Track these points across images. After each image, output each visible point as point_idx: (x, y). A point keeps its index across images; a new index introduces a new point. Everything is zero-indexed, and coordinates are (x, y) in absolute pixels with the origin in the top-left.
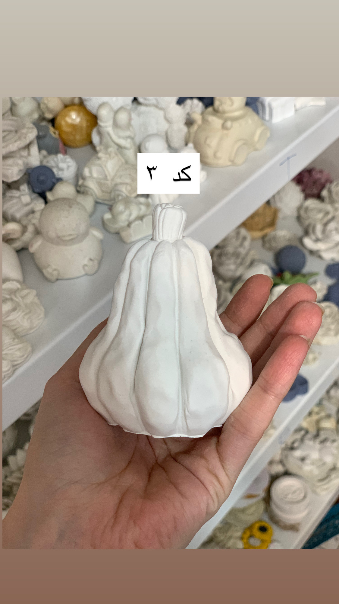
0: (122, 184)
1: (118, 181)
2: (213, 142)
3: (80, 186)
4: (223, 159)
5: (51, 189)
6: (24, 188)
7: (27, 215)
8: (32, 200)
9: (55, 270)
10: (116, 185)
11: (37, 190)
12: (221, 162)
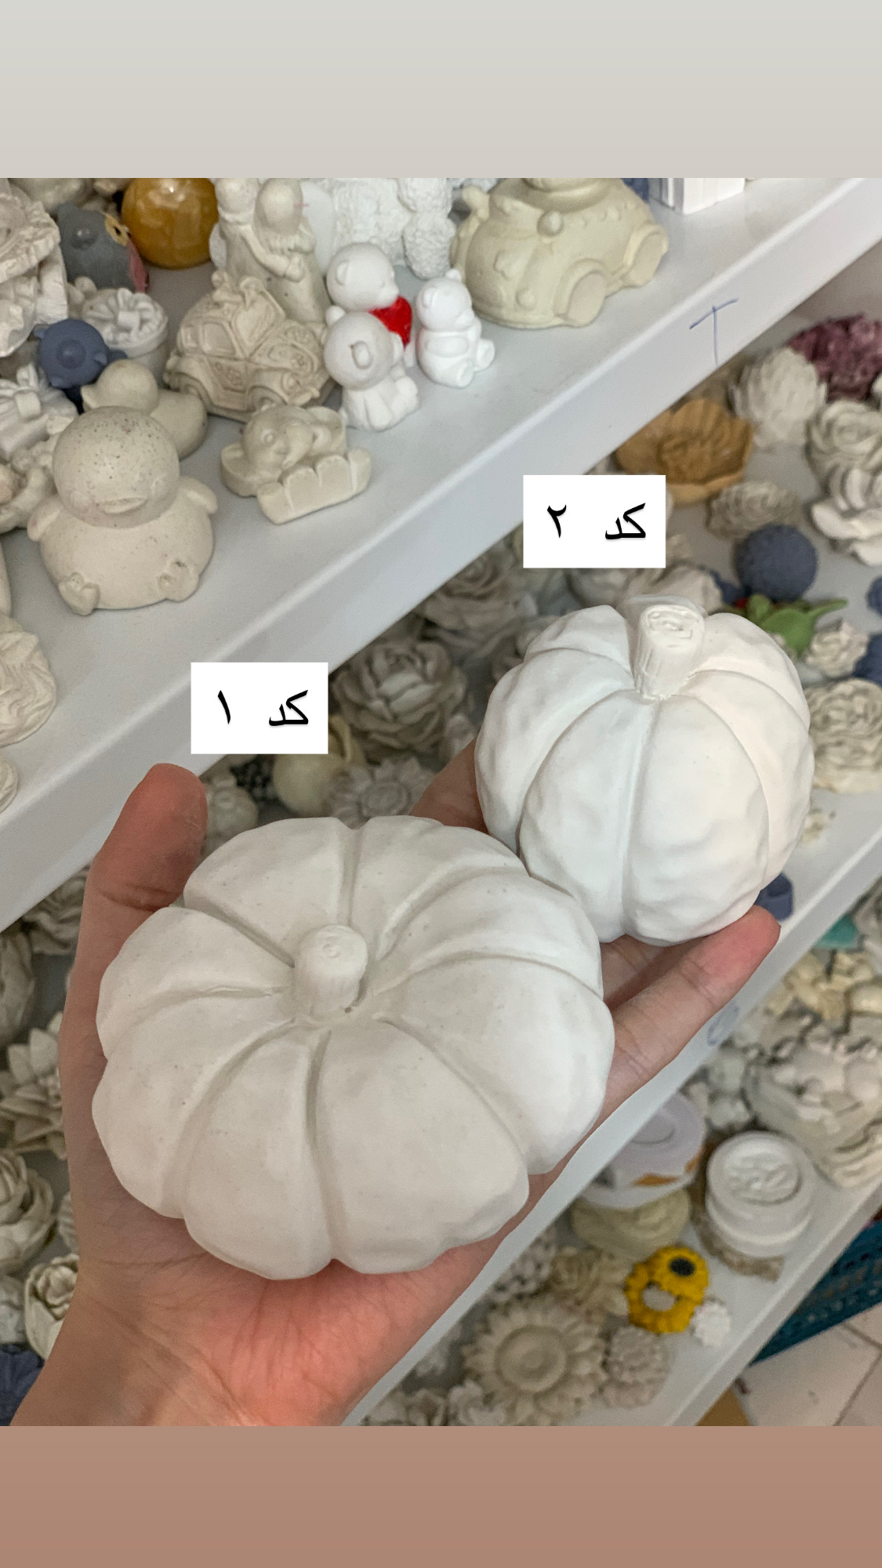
0: (270, 369)
1: (264, 361)
2: (514, 267)
3: (169, 373)
4: (539, 309)
5: (93, 381)
6: (27, 374)
7: (30, 444)
8: (44, 405)
9: (88, 586)
10: (258, 371)
11: (56, 382)
12: (533, 318)
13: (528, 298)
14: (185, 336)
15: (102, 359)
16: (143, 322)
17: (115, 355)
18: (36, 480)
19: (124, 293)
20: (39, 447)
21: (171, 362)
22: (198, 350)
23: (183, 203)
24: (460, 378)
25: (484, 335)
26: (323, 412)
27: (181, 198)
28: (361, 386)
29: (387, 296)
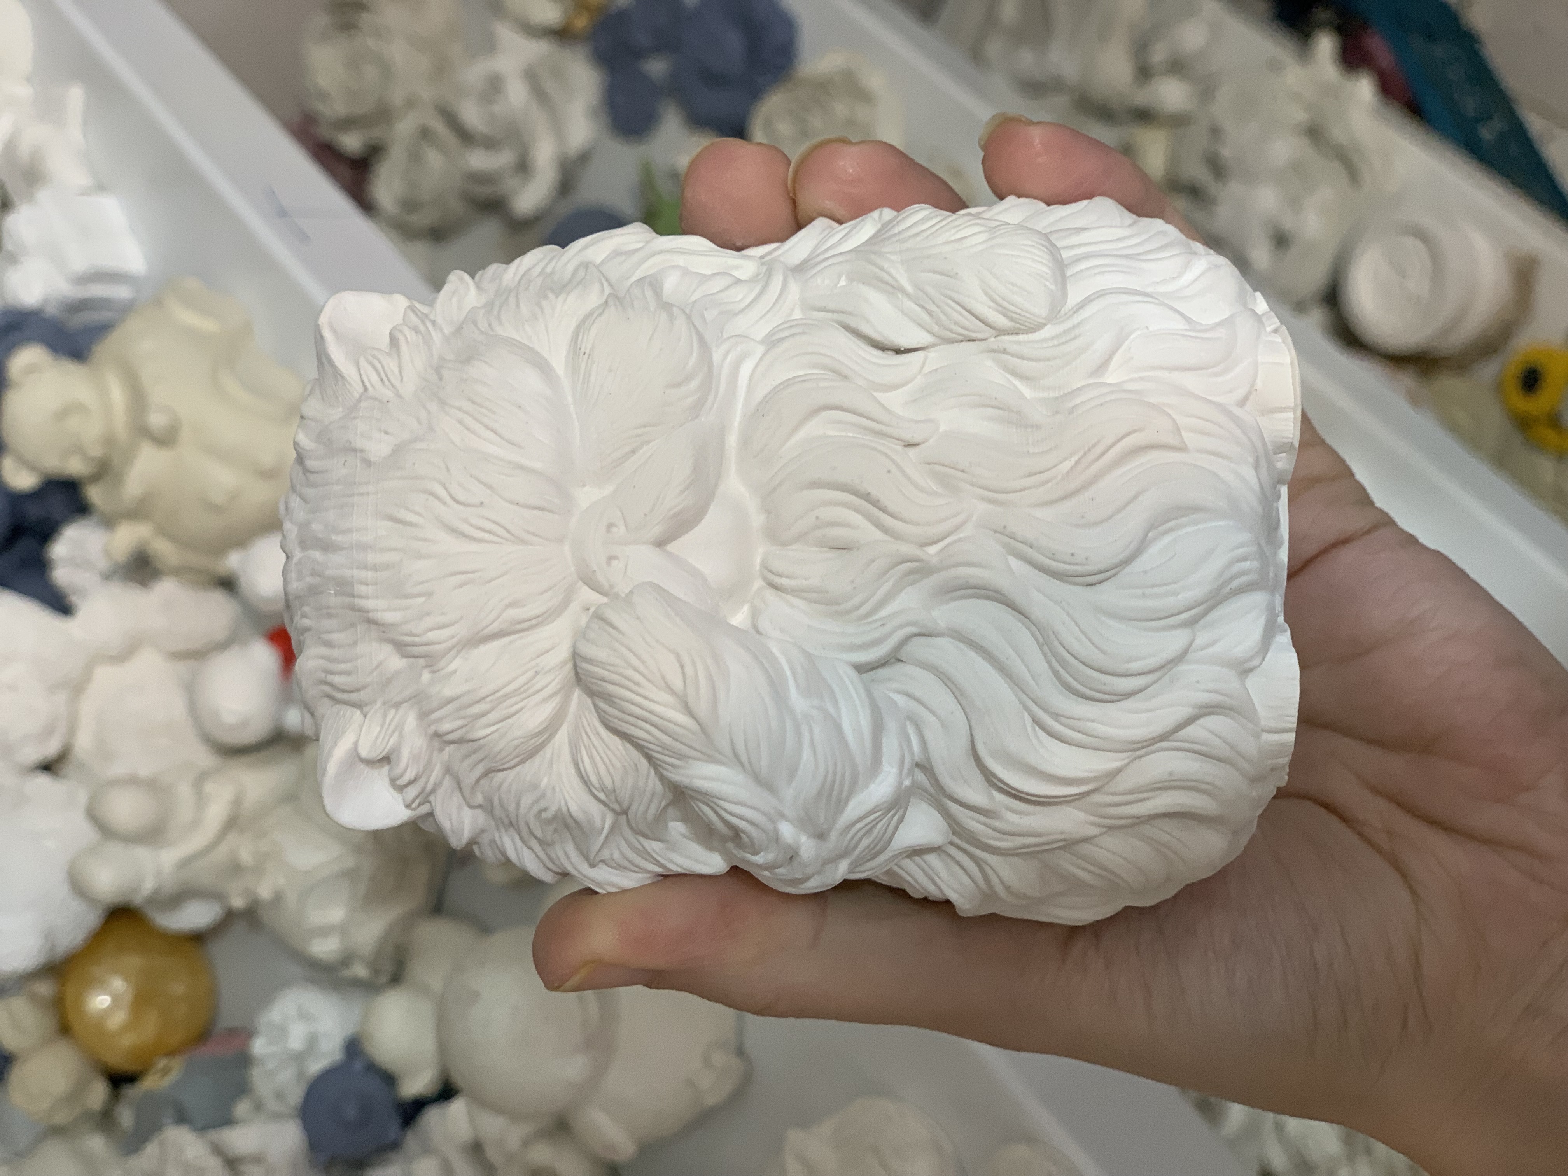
2: (222, 480)
8: (428, 1151)
14: (324, 948)
15: (358, 1066)
16: (304, 1015)
17: (353, 1048)
18: (542, 1155)
19: (259, 1046)
21: (360, 971)
22: (343, 929)
23: (126, 979)
27: (118, 984)
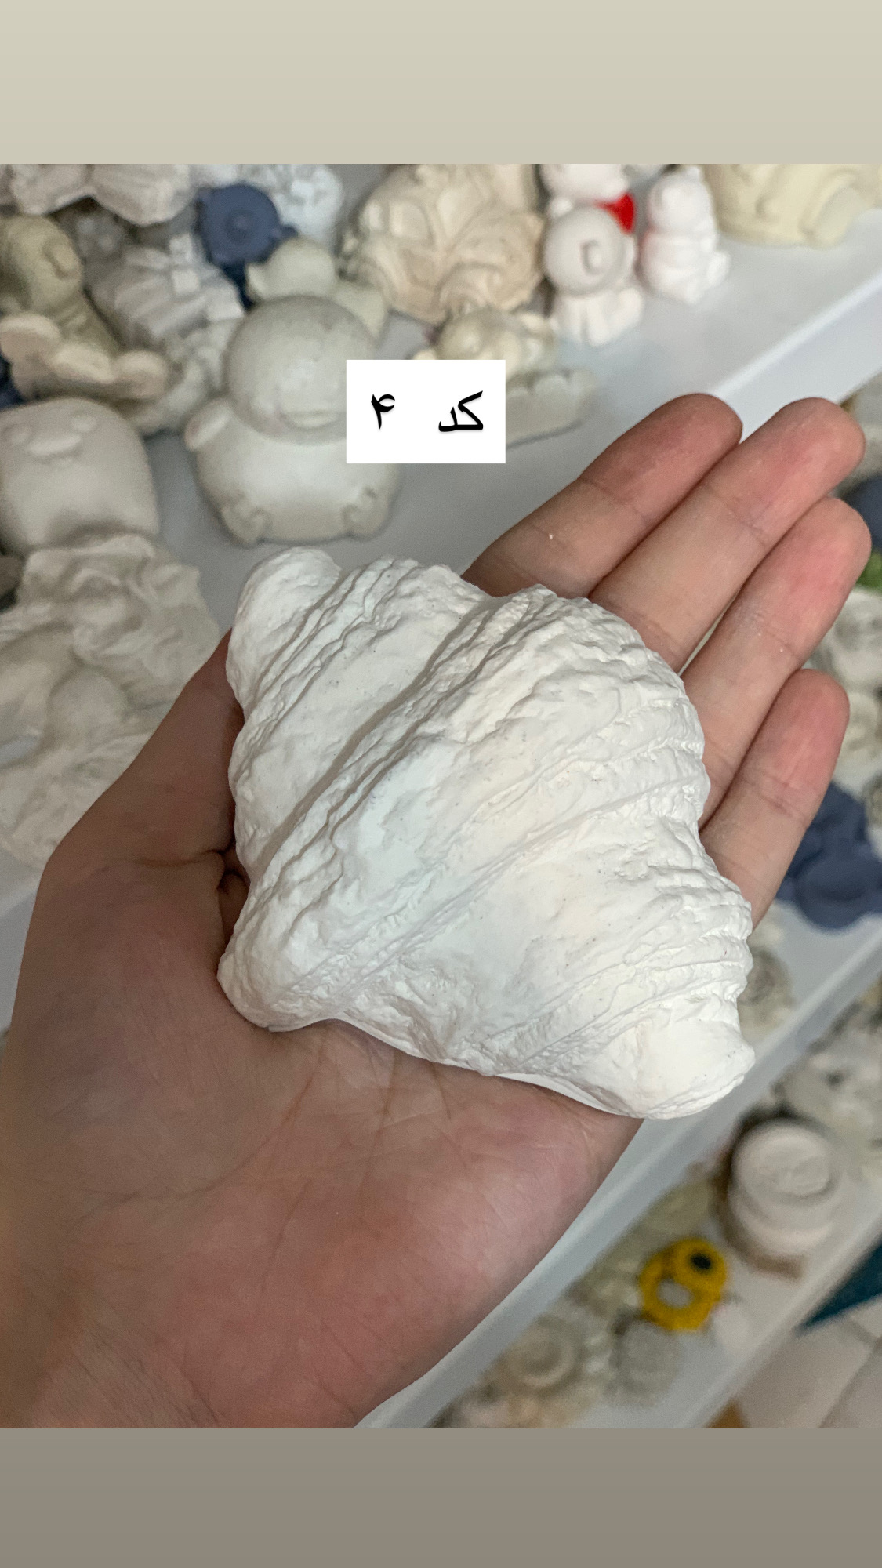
0: (476, 265)
1: (468, 254)
2: (760, 171)
3: (348, 258)
4: (783, 225)
5: (263, 258)
6: (184, 246)
7: (185, 331)
8: (204, 284)
9: (257, 512)
10: (459, 267)
11: (220, 256)
12: (777, 231)
13: (773, 207)
14: (372, 215)
15: (276, 233)
16: (319, 195)
17: (290, 232)
18: (193, 374)
20: (196, 336)
21: (350, 244)
22: (386, 230)
24: (691, 294)
25: (720, 246)
26: (532, 321)
28: (582, 292)
29: (614, 188)
